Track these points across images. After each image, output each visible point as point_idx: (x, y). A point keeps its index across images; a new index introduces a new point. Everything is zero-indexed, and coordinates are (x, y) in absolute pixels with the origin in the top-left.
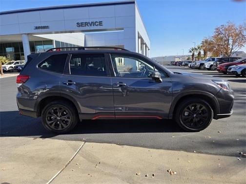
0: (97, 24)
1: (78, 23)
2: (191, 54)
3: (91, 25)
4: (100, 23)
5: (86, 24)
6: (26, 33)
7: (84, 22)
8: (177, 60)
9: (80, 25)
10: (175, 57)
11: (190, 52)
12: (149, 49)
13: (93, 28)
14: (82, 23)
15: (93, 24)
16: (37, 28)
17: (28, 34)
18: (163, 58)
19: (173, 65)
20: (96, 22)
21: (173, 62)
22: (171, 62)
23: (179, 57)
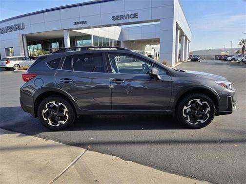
0: (132, 16)
1: (113, 17)
2: (242, 47)
3: (126, 18)
4: (136, 15)
5: (122, 17)
6: (68, 28)
7: (119, 15)
8: (223, 53)
9: (115, 18)
10: (221, 50)
11: (240, 44)
12: (189, 42)
13: (128, 21)
14: (117, 16)
15: (129, 16)
16: (76, 23)
17: (69, 29)
18: (207, 51)
19: (217, 59)
20: (131, 14)
21: (219, 56)
22: (216, 56)
23: (226, 50)
